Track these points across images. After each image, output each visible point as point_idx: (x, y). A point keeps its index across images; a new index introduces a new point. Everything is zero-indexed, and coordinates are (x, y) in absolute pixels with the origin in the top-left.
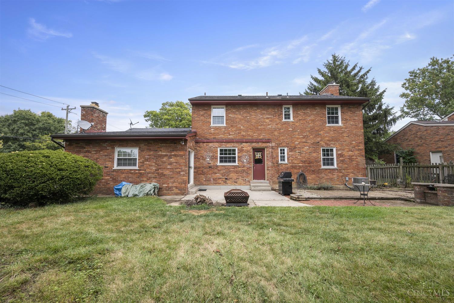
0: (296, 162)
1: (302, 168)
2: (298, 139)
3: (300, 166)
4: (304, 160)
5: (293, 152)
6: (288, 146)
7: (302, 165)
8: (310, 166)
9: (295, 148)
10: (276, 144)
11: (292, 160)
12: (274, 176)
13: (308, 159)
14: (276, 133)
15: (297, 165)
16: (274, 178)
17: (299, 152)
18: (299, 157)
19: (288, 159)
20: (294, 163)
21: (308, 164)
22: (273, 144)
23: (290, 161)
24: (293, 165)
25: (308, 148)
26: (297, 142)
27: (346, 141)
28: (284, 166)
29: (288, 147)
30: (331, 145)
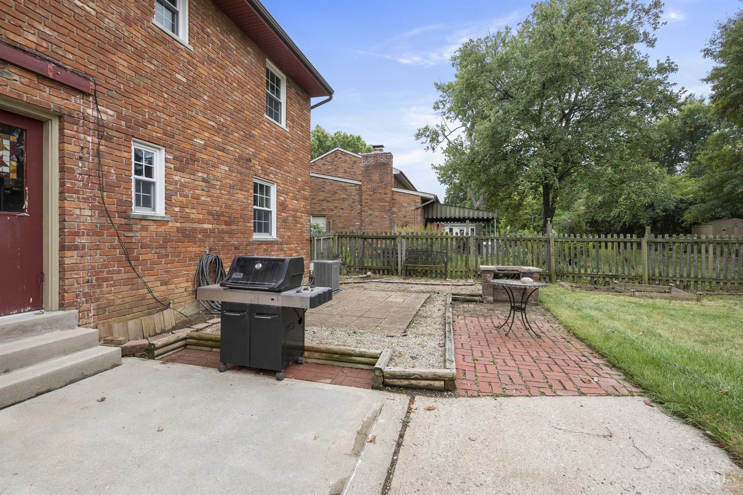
0: (194, 214)
1: (212, 239)
2: (204, 127)
3: (206, 229)
4: (218, 209)
5: (185, 175)
6: (171, 147)
7: (210, 226)
8: (230, 233)
9: (193, 159)
10: (119, 116)
11: (183, 207)
12: (106, 279)
13: (226, 207)
14: (122, 62)
15: (196, 225)
16: (105, 289)
17: (204, 180)
18: (203, 198)
19: (168, 198)
20: (186, 218)
21: (227, 223)
22: (108, 115)
23: (177, 209)
24: (187, 225)
25: (227, 169)
26: (202, 139)
27: (290, 173)
28: (153, 227)
29: (168, 147)
30: (271, 175)
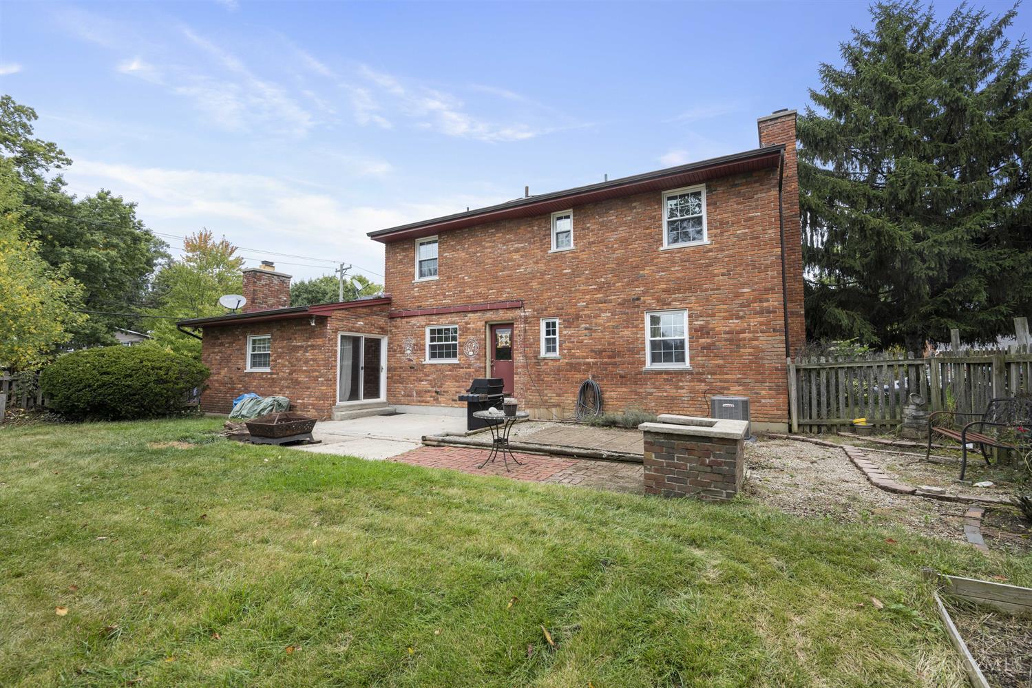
0: (578, 353)
1: (594, 370)
2: (584, 293)
3: (589, 363)
4: (600, 347)
5: (571, 329)
6: (561, 315)
7: (592, 360)
8: (615, 365)
9: (578, 317)
10: (534, 310)
11: (569, 349)
12: (529, 389)
13: (609, 344)
14: (534, 285)
15: (581, 360)
16: (529, 393)
17: (586, 329)
18: (585, 341)
19: (561, 346)
20: (573, 356)
21: (609, 357)
22: (528, 312)
23: (565, 351)
24: (573, 360)
25: (609, 315)
26: (583, 302)
27: (720, 289)
28: (550, 363)
29: (560, 316)
30: (674, 303)
